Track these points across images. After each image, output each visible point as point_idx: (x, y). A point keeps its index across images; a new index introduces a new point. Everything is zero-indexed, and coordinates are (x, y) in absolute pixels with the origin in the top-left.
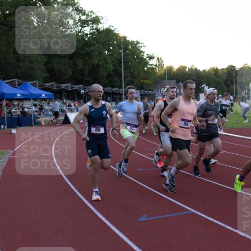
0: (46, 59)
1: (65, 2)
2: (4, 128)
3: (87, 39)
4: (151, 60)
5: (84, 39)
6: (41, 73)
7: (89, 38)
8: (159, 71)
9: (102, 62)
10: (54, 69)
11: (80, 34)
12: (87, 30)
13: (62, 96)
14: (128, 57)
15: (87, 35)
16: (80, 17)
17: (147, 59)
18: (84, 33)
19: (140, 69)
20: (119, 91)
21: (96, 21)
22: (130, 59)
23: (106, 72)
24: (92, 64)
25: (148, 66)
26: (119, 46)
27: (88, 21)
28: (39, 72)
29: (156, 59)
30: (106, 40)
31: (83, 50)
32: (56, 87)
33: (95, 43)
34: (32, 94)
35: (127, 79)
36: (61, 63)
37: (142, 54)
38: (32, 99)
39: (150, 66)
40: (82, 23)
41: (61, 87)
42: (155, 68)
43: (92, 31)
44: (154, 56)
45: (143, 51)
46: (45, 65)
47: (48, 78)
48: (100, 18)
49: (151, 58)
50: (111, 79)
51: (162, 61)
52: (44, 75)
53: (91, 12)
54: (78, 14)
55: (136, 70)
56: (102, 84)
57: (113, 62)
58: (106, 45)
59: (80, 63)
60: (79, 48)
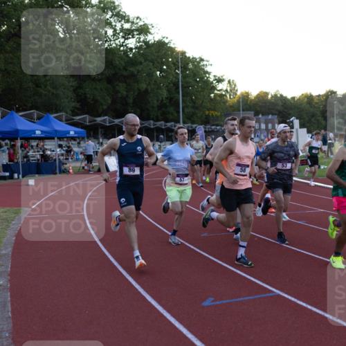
0: (76, 83)
1: (102, 5)
2: (19, 178)
3: (131, 55)
4: (220, 84)
5: (128, 56)
6: (69, 102)
7: (134, 54)
8: (230, 98)
9: (152, 86)
10: (86, 97)
11: (122, 48)
12: (132, 43)
13: (98, 134)
14: (187, 79)
15: (131, 49)
16: (122, 26)
17: (214, 82)
18: (127, 47)
19: (204, 96)
21: (144, 30)
22: (190, 82)
23: (158, 101)
24: (139, 90)
25: (216, 92)
26: (175, 64)
27: (133, 31)
28: (66, 101)
29: (226, 82)
30: (158, 56)
31: (126, 70)
32: (90, 122)
33: (143, 61)
34: (56, 131)
35: (186, 110)
36: (95, 88)
37: (207, 75)
38: (56, 138)
39: (218, 92)
40: (125, 34)
41: (95, 121)
42: (225, 95)
43: (138, 45)
44: (224, 77)
45: (209, 71)
46: (74, 91)
47: (78, 109)
48: (150, 27)
49: (220, 80)
50: (164, 110)
51: (235, 85)
52: (73, 104)
53: (138, 18)
54: (120, 22)
55: (199, 97)
56: (152, 116)
57: (167, 86)
58: (158, 63)
59: (122, 88)
60: (121, 68)
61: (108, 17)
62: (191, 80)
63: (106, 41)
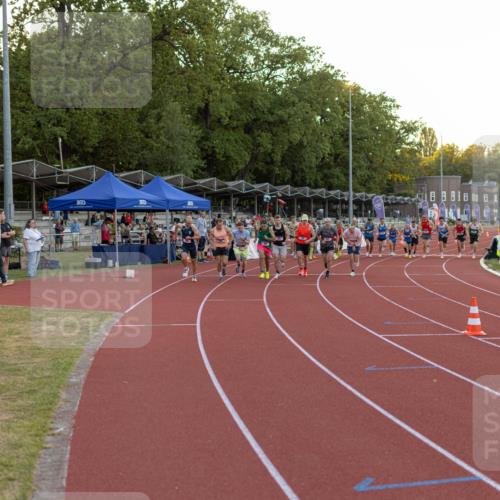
0: (200, 131)
1: (240, 21)
3: (280, 93)
4: (410, 135)
5: (275, 93)
6: (190, 159)
7: (284, 91)
8: (425, 155)
9: (310, 137)
10: (214, 152)
11: (267, 83)
12: (281, 74)
13: (229, 205)
14: (361, 128)
15: (280, 84)
16: (268, 50)
17: (402, 132)
18: (274, 81)
19: (386, 153)
20: (342, 196)
21: (300, 56)
22: (365, 132)
23: (317, 158)
24: (291, 143)
25: (404, 146)
26: (344, 105)
27: (283, 58)
28: (186, 156)
29: (419, 132)
30: (318, 94)
31: (272, 114)
32: (219, 187)
33: (297, 100)
34: (168, 201)
35: (359, 173)
36: (228, 140)
37: (392, 122)
38: (167, 211)
39: (407, 147)
40: (272, 61)
41: (226, 186)
42: (418, 151)
43: (290, 77)
45: (394, 115)
46: (198, 142)
47: (203, 169)
48: (308, 52)
49: (410, 129)
50: (326, 171)
51: (433, 136)
52: (196, 162)
53: (290, 39)
54: (264, 44)
55: (378, 153)
56: (308, 181)
57: (331, 137)
58: (318, 103)
59: (265, 139)
60: (266, 110)
61: (248, 37)
62: (367, 129)
63: (245, 72)
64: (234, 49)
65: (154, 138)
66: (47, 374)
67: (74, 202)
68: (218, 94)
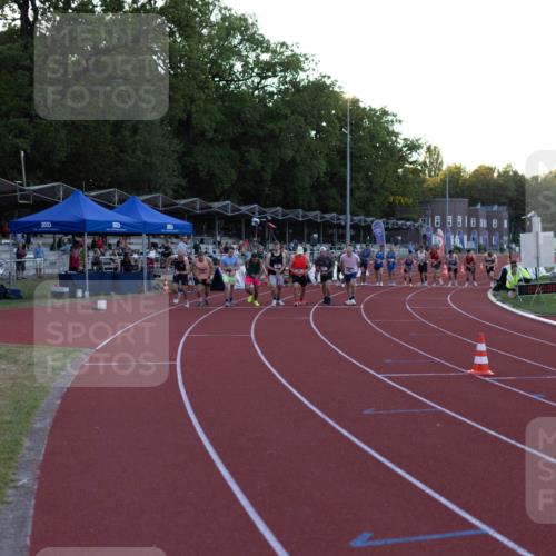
0: (182, 146)
1: (227, 24)
3: (270, 104)
4: (414, 153)
5: (265, 105)
6: (170, 177)
7: (275, 102)
8: (430, 175)
9: (303, 154)
10: (197, 170)
11: (256, 93)
12: (272, 84)
13: (213, 228)
14: (360, 144)
15: (271, 94)
16: (257, 56)
17: (405, 149)
18: (265, 91)
19: (387, 172)
20: (338, 219)
21: (293, 64)
22: (365, 149)
23: (311, 177)
24: (282, 160)
25: (407, 165)
27: (274, 65)
28: (166, 174)
29: (423, 150)
30: (313, 107)
31: (262, 127)
32: (201, 209)
33: (289, 113)
34: (145, 224)
36: (212, 156)
37: (394, 138)
38: (144, 234)
39: (411, 166)
40: (263, 69)
41: (210, 207)
42: (422, 171)
43: (282, 87)
44: (420, 142)
45: (396, 131)
46: (179, 159)
47: (183, 188)
48: (302, 59)
49: (414, 147)
50: (320, 192)
51: (439, 155)
52: (176, 180)
53: (283, 45)
54: (254, 50)
55: (378, 173)
56: (300, 202)
57: (327, 155)
58: (313, 116)
59: (254, 156)
60: (255, 123)
61: (235, 42)
62: (366, 146)
63: (232, 80)
64: (220, 54)
65: (130, 152)
66: (8, 418)
67: (38, 224)
68: (202, 105)
